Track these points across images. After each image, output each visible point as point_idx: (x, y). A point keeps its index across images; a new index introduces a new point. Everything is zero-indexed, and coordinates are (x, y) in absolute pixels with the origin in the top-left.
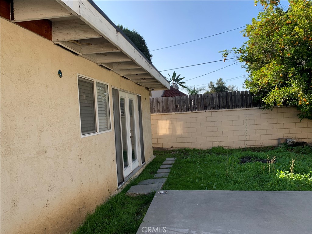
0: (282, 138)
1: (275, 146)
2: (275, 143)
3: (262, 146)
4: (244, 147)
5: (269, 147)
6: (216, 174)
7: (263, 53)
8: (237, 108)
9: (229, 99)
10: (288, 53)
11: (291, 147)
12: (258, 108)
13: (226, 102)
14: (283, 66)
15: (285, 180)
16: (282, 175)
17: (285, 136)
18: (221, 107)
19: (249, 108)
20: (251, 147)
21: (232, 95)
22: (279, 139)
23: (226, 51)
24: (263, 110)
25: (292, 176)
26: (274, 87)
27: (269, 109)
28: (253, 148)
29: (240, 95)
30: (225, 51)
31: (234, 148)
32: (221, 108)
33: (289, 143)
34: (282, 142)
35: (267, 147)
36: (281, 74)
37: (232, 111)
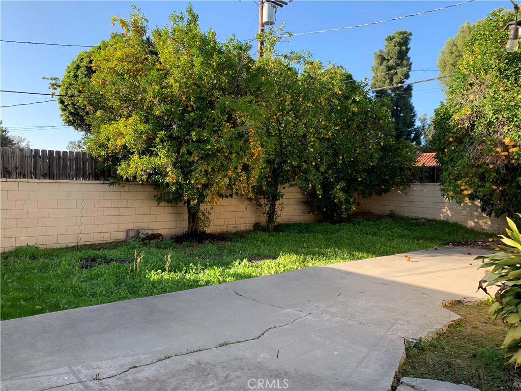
0: (131, 229)
1: (121, 240)
2: (121, 236)
3: (104, 242)
4: (75, 244)
5: (113, 242)
6: (52, 287)
7: (121, 100)
8: (67, 179)
9: (55, 162)
10: (157, 110)
11: (147, 241)
12: (102, 182)
13: (47, 168)
14: (147, 126)
15: (160, 281)
16: (154, 276)
17: (137, 226)
18: (38, 174)
19: (87, 182)
20: (86, 243)
21: (59, 157)
22: (128, 231)
23: (56, 79)
24: (109, 186)
25: (166, 276)
26: (133, 153)
27: (119, 184)
28: (90, 245)
29: (74, 159)
30: (54, 79)
31: (58, 246)
32: (38, 176)
33: (141, 236)
34: (132, 234)
35: (111, 243)
36: (144, 137)
37: (58, 185)
